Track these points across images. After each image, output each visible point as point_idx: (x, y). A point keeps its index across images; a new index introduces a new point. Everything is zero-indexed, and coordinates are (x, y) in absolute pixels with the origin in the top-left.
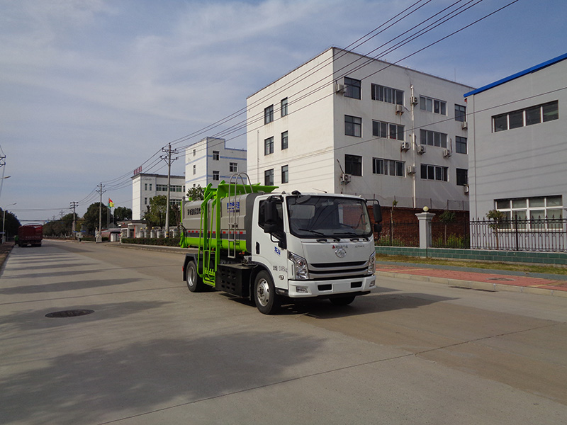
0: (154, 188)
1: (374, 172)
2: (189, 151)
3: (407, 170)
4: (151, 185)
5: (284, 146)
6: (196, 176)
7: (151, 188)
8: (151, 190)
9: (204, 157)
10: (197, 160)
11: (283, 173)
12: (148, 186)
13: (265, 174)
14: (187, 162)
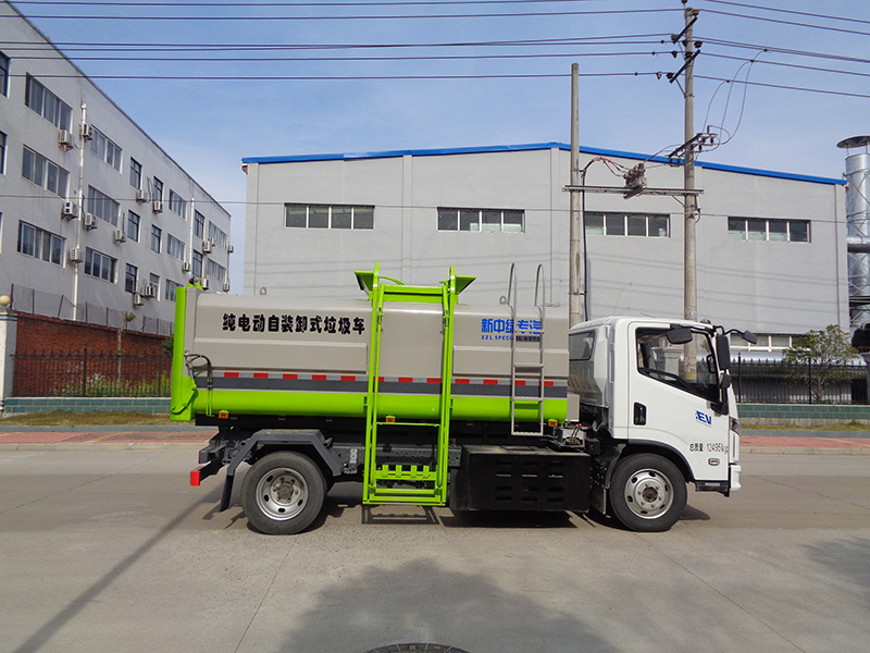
1: (19, 250)
3: (69, 255)
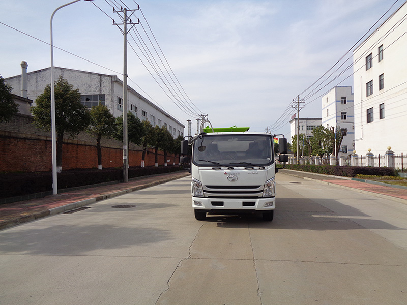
0: (305, 128)
2: (324, 99)
4: (302, 126)
5: (381, 87)
6: (329, 118)
7: (302, 128)
8: (302, 130)
9: (334, 102)
10: (329, 105)
11: (381, 111)
12: (301, 127)
13: (368, 112)
14: (322, 108)
